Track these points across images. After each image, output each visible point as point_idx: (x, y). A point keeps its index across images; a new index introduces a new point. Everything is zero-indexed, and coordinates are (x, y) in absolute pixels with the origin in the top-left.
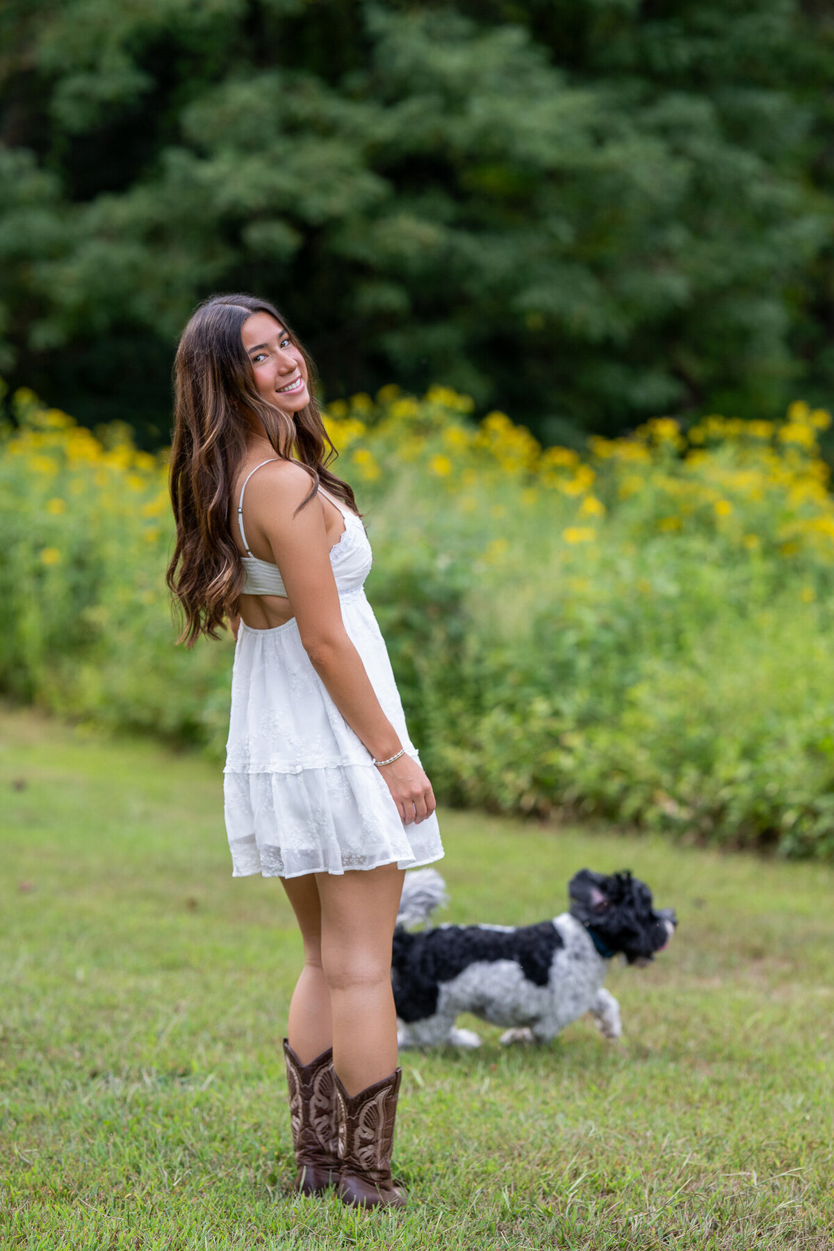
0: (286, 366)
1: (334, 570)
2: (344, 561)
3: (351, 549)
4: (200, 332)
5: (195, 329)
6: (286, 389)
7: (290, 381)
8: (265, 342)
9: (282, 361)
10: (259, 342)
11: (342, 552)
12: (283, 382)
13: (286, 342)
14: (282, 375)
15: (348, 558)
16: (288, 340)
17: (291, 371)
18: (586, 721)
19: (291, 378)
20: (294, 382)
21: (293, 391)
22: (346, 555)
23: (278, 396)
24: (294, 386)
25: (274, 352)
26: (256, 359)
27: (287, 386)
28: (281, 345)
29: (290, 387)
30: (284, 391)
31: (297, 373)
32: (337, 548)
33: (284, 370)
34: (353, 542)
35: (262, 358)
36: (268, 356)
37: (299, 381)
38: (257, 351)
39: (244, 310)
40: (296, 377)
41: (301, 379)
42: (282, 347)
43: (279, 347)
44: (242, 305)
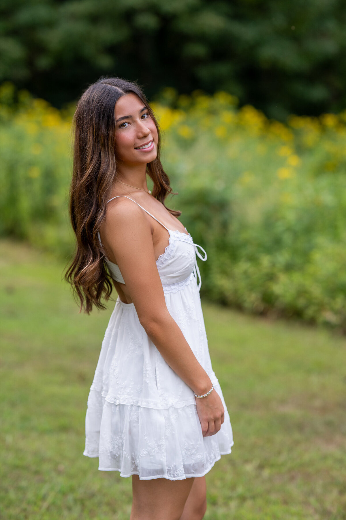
0: (142, 132)
1: (159, 272)
2: (168, 265)
3: (174, 257)
4: (89, 102)
5: (86, 99)
6: (141, 148)
7: (145, 143)
8: (130, 115)
9: (139, 129)
10: (126, 114)
11: (166, 260)
12: (140, 143)
13: (146, 116)
14: (139, 138)
15: (171, 263)
16: (147, 114)
17: (145, 136)
18: (289, 268)
19: (145, 141)
20: (147, 144)
21: (145, 150)
22: (170, 261)
23: (136, 152)
24: (147, 146)
25: (134, 122)
26: (123, 125)
27: (142, 146)
28: (142, 117)
29: (144, 147)
30: (139, 149)
31: (150, 138)
32: (163, 257)
33: (141, 135)
34: (176, 252)
35: (127, 125)
36: (131, 124)
37: (150, 144)
38: (124, 120)
39: (120, 90)
40: (149, 141)
41: (152, 142)
42: (142, 119)
43: (140, 118)
44: (119, 87)
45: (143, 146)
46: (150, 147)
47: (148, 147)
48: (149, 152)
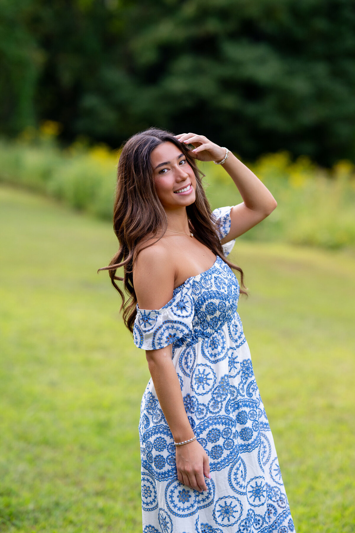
0: (181, 177)
6: (180, 191)
7: (183, 186)
8: (169, 161)
9: (177, 174)
10: (165, 161)
12: (179, 186)
13: (183, 162)
14: (178, 182)
16: (184, 161)
17: (184, 180)
19: (184, 184)
20: (186, 187)
21: (184, 193)
23: (175, 196)
24: (185, 189)
25: (173, 167)
26: (162, 172)
28: (180, 163)
29: (183, 191)
30: (179, 193)
31: (188, 181)
33: (179, 179)
35: (166, 170)
36: (170, 170)
37: (189, 187)
38: (163, 166)
39: (157, 139)
40: (187, 184)
41: (190, 185)
42: (180, 165)
43: (178, 164)
44: (156, 136)
45: (182, 189)
46: (188, 190)
47: (187, 191)
48: (188, 195)
